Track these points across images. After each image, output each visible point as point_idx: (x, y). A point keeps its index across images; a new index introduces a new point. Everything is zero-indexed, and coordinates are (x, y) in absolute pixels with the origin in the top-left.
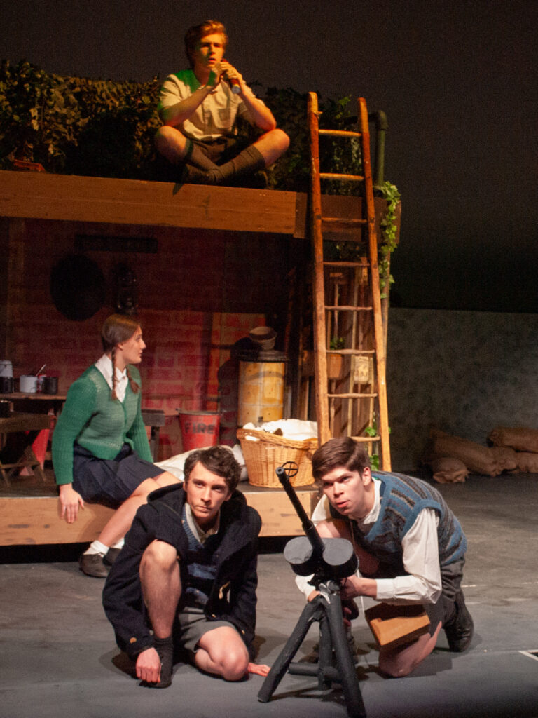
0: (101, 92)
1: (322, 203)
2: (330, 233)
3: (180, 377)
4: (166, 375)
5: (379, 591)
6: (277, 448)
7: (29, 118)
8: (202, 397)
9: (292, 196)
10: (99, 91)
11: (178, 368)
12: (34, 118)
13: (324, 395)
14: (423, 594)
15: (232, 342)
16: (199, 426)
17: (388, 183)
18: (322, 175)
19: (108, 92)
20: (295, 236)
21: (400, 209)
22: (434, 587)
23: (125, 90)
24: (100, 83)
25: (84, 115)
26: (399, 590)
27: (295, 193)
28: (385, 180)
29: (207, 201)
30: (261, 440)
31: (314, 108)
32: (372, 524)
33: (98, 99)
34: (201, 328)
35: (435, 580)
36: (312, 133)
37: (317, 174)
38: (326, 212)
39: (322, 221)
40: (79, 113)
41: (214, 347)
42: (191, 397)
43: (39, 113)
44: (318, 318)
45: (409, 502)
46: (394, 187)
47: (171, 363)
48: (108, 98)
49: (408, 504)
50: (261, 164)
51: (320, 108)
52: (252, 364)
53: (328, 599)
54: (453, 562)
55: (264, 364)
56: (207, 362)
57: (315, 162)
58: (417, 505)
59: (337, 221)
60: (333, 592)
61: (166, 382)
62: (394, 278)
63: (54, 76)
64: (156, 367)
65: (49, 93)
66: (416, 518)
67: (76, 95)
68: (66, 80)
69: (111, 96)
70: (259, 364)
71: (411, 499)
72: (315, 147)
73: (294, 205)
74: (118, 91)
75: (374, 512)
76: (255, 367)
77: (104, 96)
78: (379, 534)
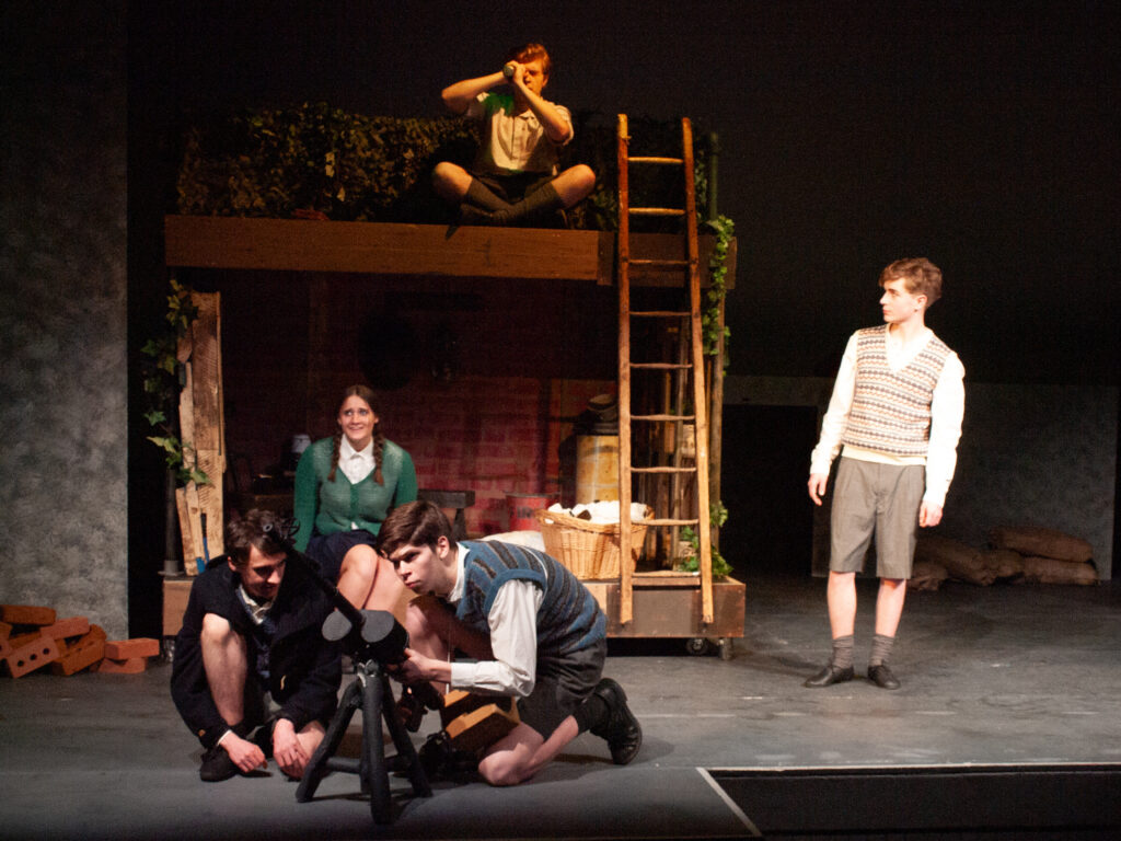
0: (411, 131)
1: (630, 244)
2: (644, 277)
3: (512, 454)
4: (495, 453)
5: (454, 677)
6: (572, 532)
7: (323, 163)
8: (538, 478)
9: (594, 236)
10: (408, 129)
11: (508, 443)
12: (330, 163)
13: (626, 469)
14: (507, 684)
15: (574, 414)
16: (524, 510)
17: (722, 217)
18: (631, 210)
19: (419, 130)
20: (599, 283)
21: (736, 249)
22: (523, 677)
23: (439, 128)
24: (410, 121)
25: (389, 158)
26: (478, 678)
27: (597, 232)
28: (719, 213)
29: (488, 246)
30: (555, 523)
31: (623, 132)
32: (459, 601)
33: (407, 139)
34: (534, 397)
35: (524, 668)
36: (620, 162)
37: (625, 208)
38: (636, 253)
39: (631, 264)
40: (384, 155)
41: (553, 419)
42: (527, 478)
43: (336, 158)
44: (621, 379)
45: (490, 573)
46: (729, 222)
47: (501, 439)
48: (419, 137)
49: (488, 575)
50: (556, 202)
51: (630, 132)
52: (586, 438)
53: (364, 681)
54: (582, 649)
55: (600, 437)
56: (545, 437)
57: (623, 194)
58: (498, 576)
59: (650, 264)
60: (370, 673)
61: (496, 460)
62: (731, 331)
63: (357, 116)
64: (483, 443)
65: (348, 135)
66: (496, 592)
67: (381, 136)
68: (371, 120)
69: (422, 135)
70: (594, 437)
71: (492, 569)
72: (624, 178)
73: (596, 246)
74: (431, 130)
75: (459, 587)
76: (590, 440)
77: (414, 135)
78: (466, 612)
